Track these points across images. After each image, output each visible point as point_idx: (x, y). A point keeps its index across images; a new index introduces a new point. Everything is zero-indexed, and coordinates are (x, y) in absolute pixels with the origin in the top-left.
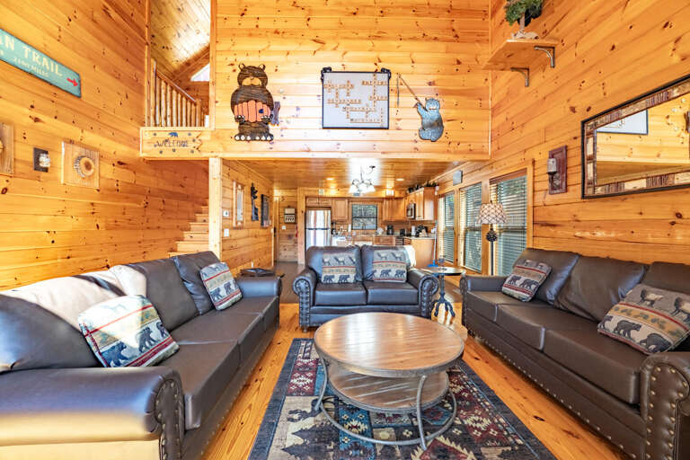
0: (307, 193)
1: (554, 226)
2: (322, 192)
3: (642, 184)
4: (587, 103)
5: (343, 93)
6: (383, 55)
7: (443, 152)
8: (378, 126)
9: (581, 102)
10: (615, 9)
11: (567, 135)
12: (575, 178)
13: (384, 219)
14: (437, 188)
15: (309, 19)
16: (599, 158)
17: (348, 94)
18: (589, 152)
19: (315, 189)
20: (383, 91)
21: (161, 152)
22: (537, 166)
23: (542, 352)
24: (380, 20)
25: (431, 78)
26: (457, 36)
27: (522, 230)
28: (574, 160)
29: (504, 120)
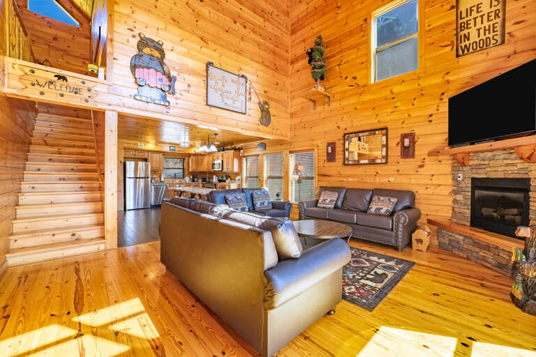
0: (126, 146)
1: (329, 176)
2: (142, 146)
3: (366, 161)
4: (345, 126)
5: (220, 84)
6: (243, 66)
7: (269, 133)
8: (239, 111)
9: (343, 126)
10: (357, 94)
11: (336, 137)
12: (339, 157)
13: (190, 170)
14: (242, 151)
15: (197, 21)
16: (350, 149)
17: (223, 85)
18: (347, 147)
19: (136, 142)
20: (242, 89)
21: (42, 93)
22: (319, 148)
23: (356, 224)
24: (242, 43)
25: (266, 89)
26: (277, 69)
27: (312, 178)
28: (339, 149)
29: (299, 121)
